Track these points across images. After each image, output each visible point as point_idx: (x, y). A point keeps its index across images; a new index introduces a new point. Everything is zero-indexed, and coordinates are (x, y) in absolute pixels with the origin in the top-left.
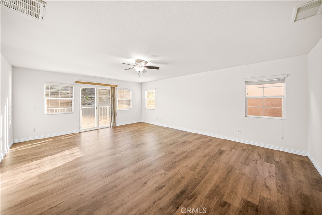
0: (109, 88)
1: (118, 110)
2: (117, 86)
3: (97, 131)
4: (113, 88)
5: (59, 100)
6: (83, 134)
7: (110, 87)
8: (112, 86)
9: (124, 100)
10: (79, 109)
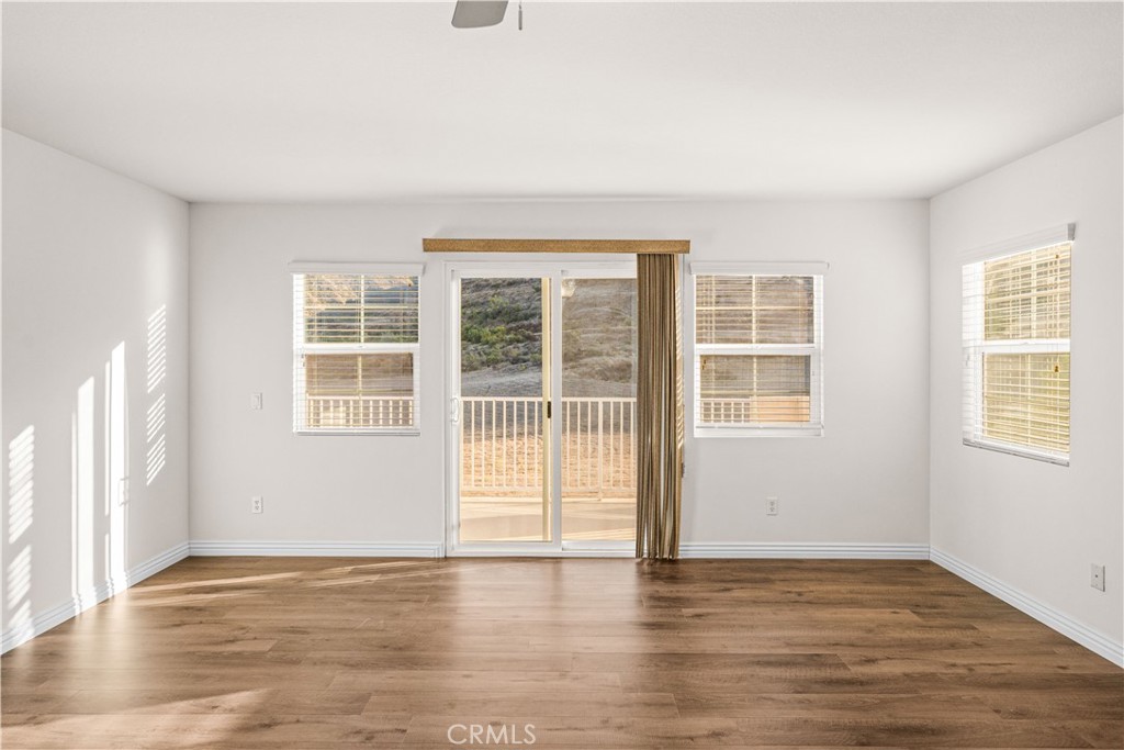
0: (627, 268)
1: (698, 433)
2: (685, 246)
3: (549, 568)
4: (659, 265)
5: (354, 357)
6: (465, 570)
7: (634, 256)
8: (651, 250)
9: (751, 357)
10: (448, 413)
